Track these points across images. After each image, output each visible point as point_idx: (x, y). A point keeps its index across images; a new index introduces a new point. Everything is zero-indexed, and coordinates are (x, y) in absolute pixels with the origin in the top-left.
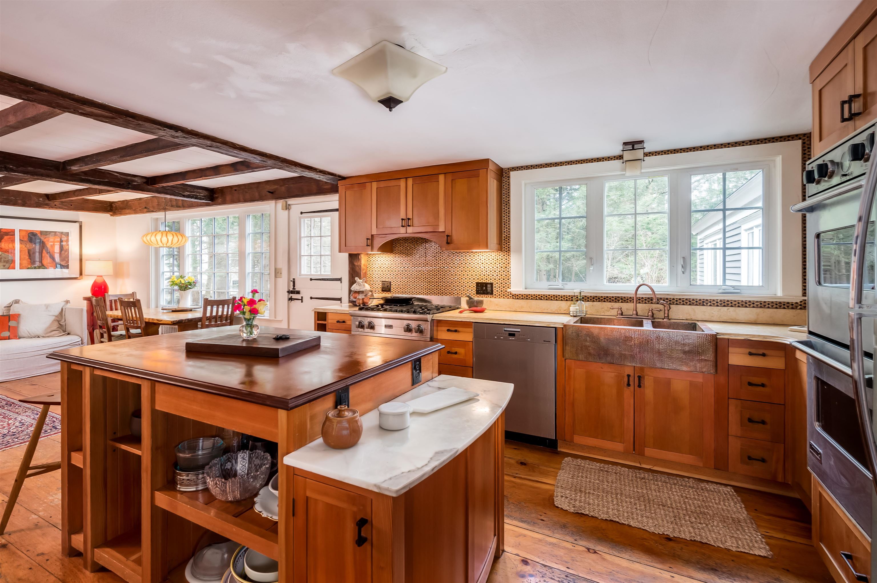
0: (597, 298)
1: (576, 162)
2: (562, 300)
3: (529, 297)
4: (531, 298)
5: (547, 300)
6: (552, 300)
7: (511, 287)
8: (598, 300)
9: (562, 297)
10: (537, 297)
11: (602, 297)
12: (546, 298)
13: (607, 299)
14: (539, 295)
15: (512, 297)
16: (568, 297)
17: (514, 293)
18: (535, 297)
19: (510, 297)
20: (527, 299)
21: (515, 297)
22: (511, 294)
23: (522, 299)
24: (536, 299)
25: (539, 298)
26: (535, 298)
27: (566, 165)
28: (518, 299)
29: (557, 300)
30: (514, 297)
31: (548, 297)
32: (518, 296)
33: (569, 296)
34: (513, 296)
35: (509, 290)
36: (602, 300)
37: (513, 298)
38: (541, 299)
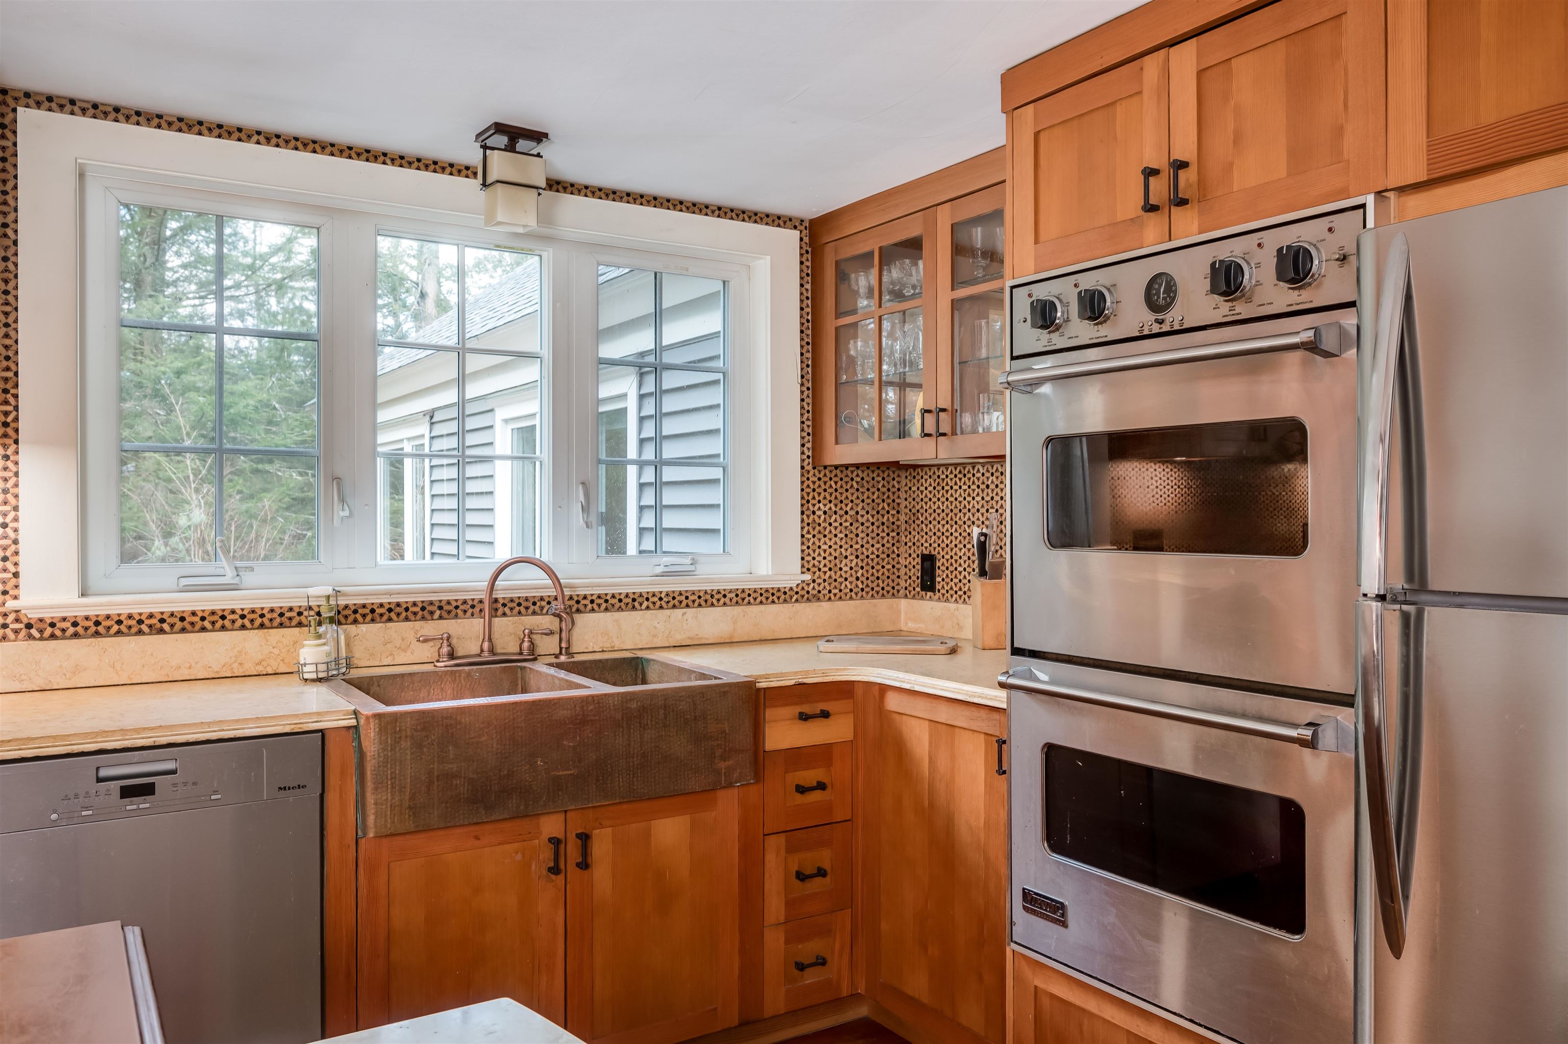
0: (367, 611)
1: (293, 143)
2: (243, 627)
3: (109, 628)
4: (116, 628)
5: (183, 630)
6: (203, 629)
7: (22, 592)
8: (369, 618)
9: (243, 617)
10: (140, 622)
11: (381, 605)
12: (179, 625)
13: (398, 610)
14: (151, 616)
15: (23, 633)
16: (269, 616)
17: (34, 615)
18: (132, 622)
19: (16, 632)
20: (97, 634)
21: (41, 631)
22: (17, 620)
23: (76, 635)
24: (140, 632)
25: (150, 626)
26: (134, 630)
27: (258, 143)
28: (53, 636)
29: (223, 628)
30: (34, 632)
31: (189, 619)
32: (53, 625)
33: (272, 610)
34: (29, 626)
35: (11, 604)
36: (381, 615)
37: (30, 637)
38: (161, 631)
